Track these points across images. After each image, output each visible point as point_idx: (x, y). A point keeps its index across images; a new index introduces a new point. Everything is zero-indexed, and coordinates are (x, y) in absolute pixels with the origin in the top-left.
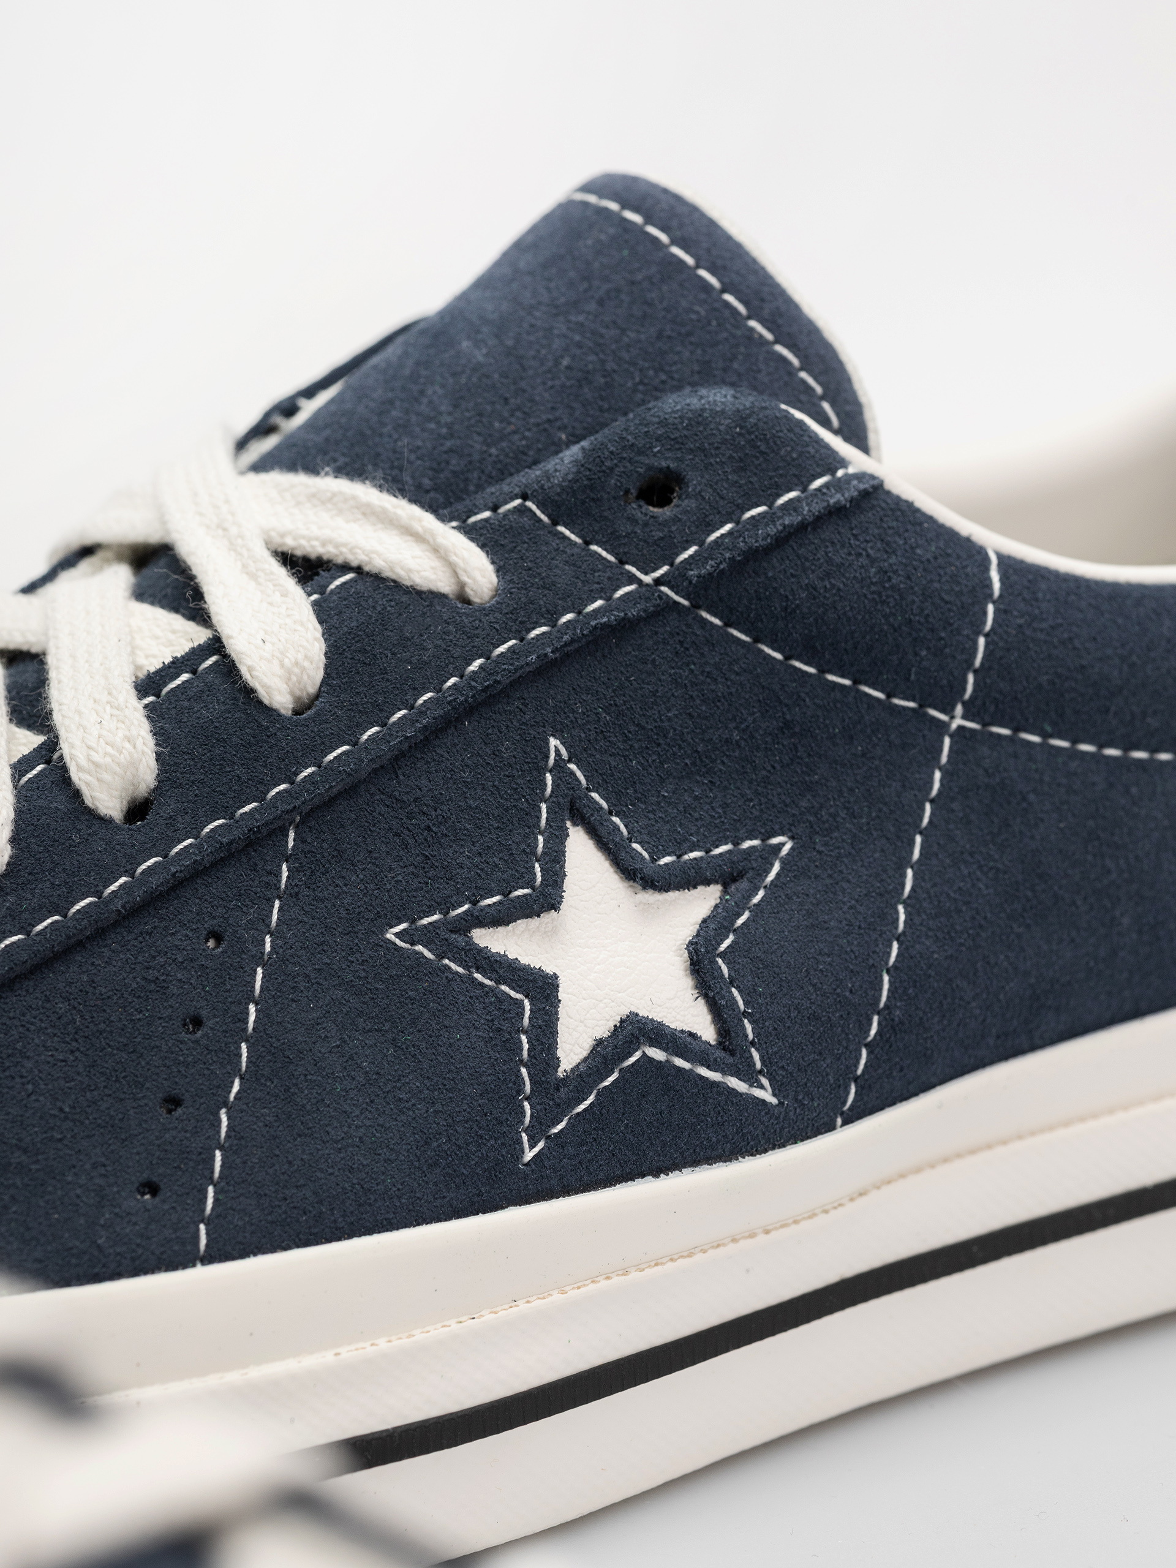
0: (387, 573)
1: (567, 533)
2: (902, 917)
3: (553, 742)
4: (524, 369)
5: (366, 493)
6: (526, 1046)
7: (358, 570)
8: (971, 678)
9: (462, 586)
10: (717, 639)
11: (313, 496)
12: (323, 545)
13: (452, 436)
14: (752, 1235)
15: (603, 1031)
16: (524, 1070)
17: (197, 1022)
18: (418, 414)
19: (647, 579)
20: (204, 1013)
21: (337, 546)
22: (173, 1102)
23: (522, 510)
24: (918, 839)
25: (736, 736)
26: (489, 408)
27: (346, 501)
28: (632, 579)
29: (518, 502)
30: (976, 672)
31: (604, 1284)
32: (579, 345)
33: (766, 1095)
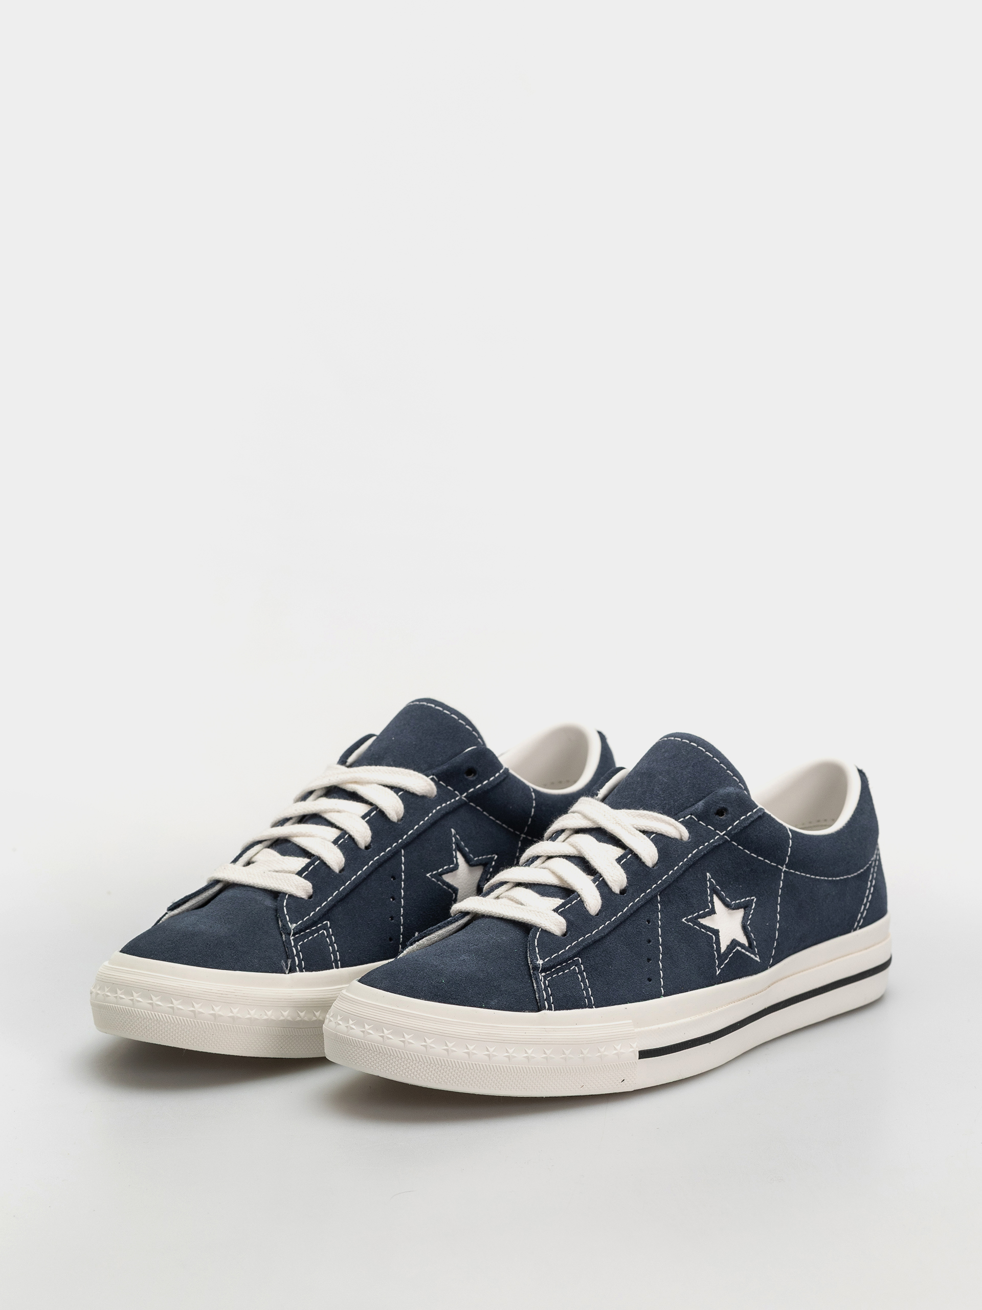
0: (665, 834)
1: (702, 823)
2: (779, 917)
3: (708, 874)
4: (679, 783)
5: (656, 814)
6: (715, 947)
7: (656, 833)
8: (787, 858)
9: (681, 836)
10: (736, 849)
11: (637, 816)
12: (646, 827)
13: (665, 800)
14: (754, 995)
15: (728, 943)
16: (715, 952)
17: (649, 941)
18: (654, 794)
19: (722, 834)
20: (651, 939)
21: (650, 827)
22: (649, 960)
23: (691, 818)
24: (779, 898)
25: (742, 872)
26: (673, 793)
27: (649, 816)
28: (718, 834)
29: (690, 816)
30: (788, 856)
31: (733, 1004)
32: (690, 777)
33: (758, 959)
